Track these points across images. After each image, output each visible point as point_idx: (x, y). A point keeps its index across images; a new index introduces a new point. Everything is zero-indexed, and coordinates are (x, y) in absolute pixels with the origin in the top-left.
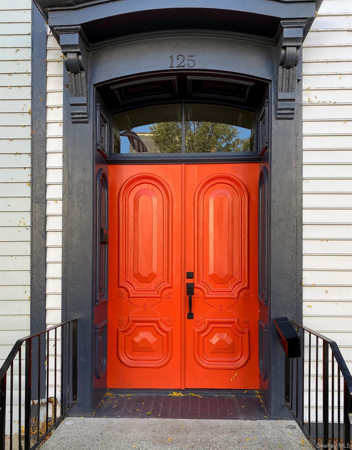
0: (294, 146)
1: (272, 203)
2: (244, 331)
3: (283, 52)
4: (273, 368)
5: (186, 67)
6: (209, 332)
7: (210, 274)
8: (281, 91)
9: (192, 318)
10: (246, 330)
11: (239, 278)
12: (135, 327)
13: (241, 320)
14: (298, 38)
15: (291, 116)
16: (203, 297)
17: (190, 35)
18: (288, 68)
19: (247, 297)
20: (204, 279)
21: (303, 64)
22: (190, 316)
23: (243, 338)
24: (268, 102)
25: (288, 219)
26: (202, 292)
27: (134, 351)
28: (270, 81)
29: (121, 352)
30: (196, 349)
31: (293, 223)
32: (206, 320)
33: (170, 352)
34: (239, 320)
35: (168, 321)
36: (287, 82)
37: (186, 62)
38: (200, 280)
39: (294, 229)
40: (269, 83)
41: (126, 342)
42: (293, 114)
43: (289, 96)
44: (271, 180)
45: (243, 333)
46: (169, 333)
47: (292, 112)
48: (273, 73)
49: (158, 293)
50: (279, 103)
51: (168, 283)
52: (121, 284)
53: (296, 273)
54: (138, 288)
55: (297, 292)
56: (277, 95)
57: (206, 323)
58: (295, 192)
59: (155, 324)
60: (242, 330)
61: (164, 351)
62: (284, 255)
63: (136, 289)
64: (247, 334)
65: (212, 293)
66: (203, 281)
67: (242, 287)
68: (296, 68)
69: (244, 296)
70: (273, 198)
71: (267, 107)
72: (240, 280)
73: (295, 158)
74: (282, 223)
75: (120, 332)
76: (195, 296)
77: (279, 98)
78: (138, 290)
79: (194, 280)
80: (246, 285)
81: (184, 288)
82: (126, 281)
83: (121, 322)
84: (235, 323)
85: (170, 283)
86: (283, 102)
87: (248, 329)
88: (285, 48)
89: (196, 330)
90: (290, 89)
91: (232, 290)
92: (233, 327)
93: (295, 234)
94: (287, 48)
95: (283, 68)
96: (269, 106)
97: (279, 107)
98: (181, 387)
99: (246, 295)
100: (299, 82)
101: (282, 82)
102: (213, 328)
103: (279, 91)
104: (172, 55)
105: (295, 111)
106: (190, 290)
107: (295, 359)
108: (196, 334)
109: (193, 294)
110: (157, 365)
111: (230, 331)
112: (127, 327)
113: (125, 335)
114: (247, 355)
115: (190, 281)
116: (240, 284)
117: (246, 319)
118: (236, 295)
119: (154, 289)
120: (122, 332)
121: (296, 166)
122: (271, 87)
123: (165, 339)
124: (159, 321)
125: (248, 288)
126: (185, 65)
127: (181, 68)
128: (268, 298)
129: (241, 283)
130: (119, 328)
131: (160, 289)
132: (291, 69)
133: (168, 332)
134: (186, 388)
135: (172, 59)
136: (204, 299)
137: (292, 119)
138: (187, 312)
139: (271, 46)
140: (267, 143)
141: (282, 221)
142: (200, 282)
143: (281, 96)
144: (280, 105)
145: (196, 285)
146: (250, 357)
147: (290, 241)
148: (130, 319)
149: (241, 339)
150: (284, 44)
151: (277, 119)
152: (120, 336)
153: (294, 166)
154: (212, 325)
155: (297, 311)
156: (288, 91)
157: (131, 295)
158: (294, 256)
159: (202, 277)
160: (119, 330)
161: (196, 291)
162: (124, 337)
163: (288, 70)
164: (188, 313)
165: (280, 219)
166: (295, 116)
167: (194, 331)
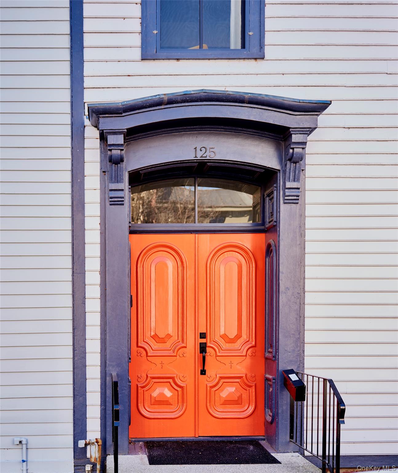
0: (298, 226)
1: (280, 274)
2: (251, 384)
3: (291, 151)
4: (280, 411)
5: (208, 158)
6: (219, 386)
7: (221, 334)
8: (288, 181)
9: (205, 374)
10: (253, 383)
11: (247, 338)
12: (153, 383)
13: (248, 376)
14: (304, 142)
15: (296, 201)
16: (215, 355)
17: (212, 130)
18: (295, 163)
19: (254, 354)
20: (216, 339)
21: (306, 155)
22: (203, 372)
23: (250, 391)
24: (276, 187)
25: (293, 287)
26: (214, 351)
27: (152, 404)
28: (279, 170)
29: (141, 405)
30: (208, 401)
31: (298, 291)
32: (218, 376)
33: (185, 404)
34: (247, 375)
35: (183, 377)
36: (294, 173)
37: (208, 154)
38: (212, 340)
39: (298, 296)
40: (277, 172)
41: (145, 396)
42: (298, 199)
43: (295, 185)
44: (279, 254)
45: (250, 387)
46: (184, 388)
47: (297, 198)
48: (282, 164)
49: (173, 352)
50: (286, 190)
51: (183, 343)
52: (140, 345)
53: (299, 333)
54: (155, 348)
55: (300, 349)
56: (284, 183)
57: (217, 378)
58: (299, 265)
59: (171, 381)
60: (249, 384)
61: (179, 404)
62: (290, 318)
63: (153, 349)
64: (254, 387)
65: (222, 351)
66: (214, 340)
67: (250, 345)
68: (301, 162)
69: (252, 353)
70: (281, 270)
71: (276, 191)
72: (248, 339)
73: (299, 237)
74: (288, 291)
75: (140, 388)
76: (208, 354)
77: (286, 187)
78: (155, 349)
79: (207, 340)
80: (254, 343)
81: (198, 347)
82: (144, 341)
83: (140, 378)
84: (243, 377)
85: (185, 343)
86: (289, 190)
87: (255, 383)
88: (293, 149)
89: (208, 385)
90: (296, 180)
91: (241, 349)
92: (241, 381)
93: (298, 300)
94: (295, 149)
95: (291, 163)
96: (277, 190)
97: (287, 194)
98: (195, 435)
99: (253, 352)
100: (303, 171)
101: (289, 173)
102: (224, 382)
103: (287, 181)
104: (196, 147)
105: (299, 198)
106: (203, 348)
107: (299, 403)
108: (208, 388)
109: (206, 352)
110: (173, 417)
111: (239, 385)
112: (146, 383)
113: (144, 390)
114: (254, 405)
115: (203, 341)
116: (247, 343)
117: (253, 374)
118: (244, 354)
119: (170, 349)
120: (141, 388)
121: (300, 243)
122: (280, 176)
123: (180, 393)
124: (175, 377)
125: (255, 346)
126: (207, 156)
127: (204, 158)
128: (276, 354)
129: (249, 342)
130: (138, 383)
131: (175, 348)
132: (298, 164)
133: (183, 386)
134: (199, 435)
135: (196, 151)
136: (216, 357)
137: (297, 203)
138: (200, 368)
139: (280, 141)
140: (275, 222)
141: (289, 290)
142: (212, 342)
143: (288, 185)
144: (288, 192)
145: (208, 344)
146: (257, 408)
147: (295, 306)
148: (149, 376)
149: (248, 391)
150: (292, 147)
151: (284, 203)
152: (139, 391)
153: (298, 243)
154: (222, 381)
155: (299, 364)
156: (294, 181)
157: (149, 354)
158: (298, 318)
159: (214, 338)
160: (139, 386)
161: (208, 349)
162: (143, 392)
163: (294, 165)
164: (201, 370)
165: (287, 288)
166: (299, 201)
167: (207, 385)
